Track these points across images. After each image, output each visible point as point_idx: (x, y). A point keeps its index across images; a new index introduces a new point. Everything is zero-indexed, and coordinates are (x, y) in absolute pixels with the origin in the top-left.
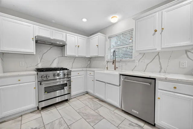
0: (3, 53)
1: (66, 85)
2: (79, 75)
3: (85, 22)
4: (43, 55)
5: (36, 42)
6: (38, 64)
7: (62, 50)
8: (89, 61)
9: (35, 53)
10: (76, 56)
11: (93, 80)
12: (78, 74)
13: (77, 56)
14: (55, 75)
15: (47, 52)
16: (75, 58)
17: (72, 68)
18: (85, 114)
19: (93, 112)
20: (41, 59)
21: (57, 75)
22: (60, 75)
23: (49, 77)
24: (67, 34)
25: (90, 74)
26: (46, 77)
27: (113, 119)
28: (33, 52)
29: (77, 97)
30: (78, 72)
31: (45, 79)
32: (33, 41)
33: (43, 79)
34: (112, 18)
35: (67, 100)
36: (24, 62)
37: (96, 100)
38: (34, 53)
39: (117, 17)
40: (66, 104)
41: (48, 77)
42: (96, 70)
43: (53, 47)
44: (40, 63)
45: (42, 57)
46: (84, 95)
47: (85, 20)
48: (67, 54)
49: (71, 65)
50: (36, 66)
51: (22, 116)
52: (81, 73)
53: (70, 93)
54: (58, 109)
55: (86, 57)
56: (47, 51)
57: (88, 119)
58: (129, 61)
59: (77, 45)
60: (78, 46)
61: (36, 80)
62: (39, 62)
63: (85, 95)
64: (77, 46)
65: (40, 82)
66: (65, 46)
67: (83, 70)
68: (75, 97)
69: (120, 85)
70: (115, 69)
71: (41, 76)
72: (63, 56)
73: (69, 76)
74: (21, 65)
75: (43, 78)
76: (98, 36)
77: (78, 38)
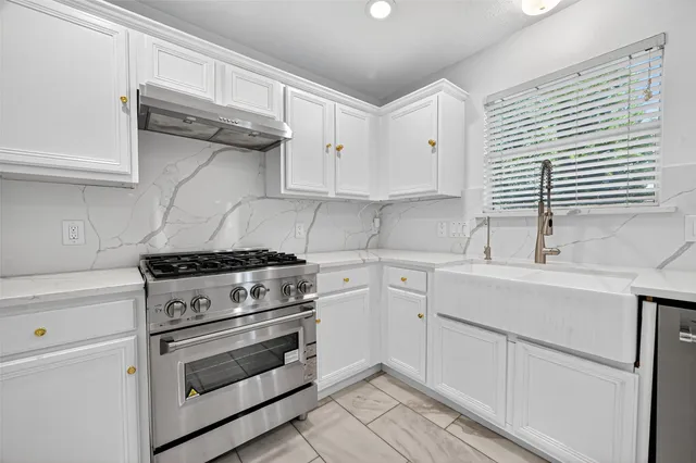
1: (292, 342)
2: (348, 285)
4: (177, 187)
5: (144, 123)
6: (153, 234)
7: (263, 165)
8: (377, 221)
9: (135, 179)
10: (329, 196)
11: (423, 313)
12: (347, 280)
13: (332, 195)
14: (242, 292)
15: (193, 176)
16: (317, 203)
17: (305, 252)
20: (168, 209)
21: (253, 293)
22: (264, 293)
23: (208, 304)
24: (290, 89)
25: (402, 284)
26: (195, 304)
28: (127, 170)
29: (338, 393)
30: (345, 274)
31: (188, 317)
33: (177, 321)
36: (81, 224)
38: (130, 176)
41: (203, 309)
43: (221, 151)
44: (161, 228)
45: (172, 200)
46: (367, 381)
48: (290, 186)
50: (143, 242)
53: (309, 385)
55: (371, 199)
56: (196, 172)
58: (635, 216)
59: (332, 143)
60: (339, 149)
61: (137, 324)
62: (158, 224)
63: (375, 381)
64: (332, 149)
65: (159, 337)
66: (282, 145)
68: (330, 399)
69: (637, 364)
70: (541, 257)
71: (164, 301)
72: (265, 197)
73: (307, 297)
74: (66, 241)
75: (177, 315)
76: (434, 97)
77: (338, 112)
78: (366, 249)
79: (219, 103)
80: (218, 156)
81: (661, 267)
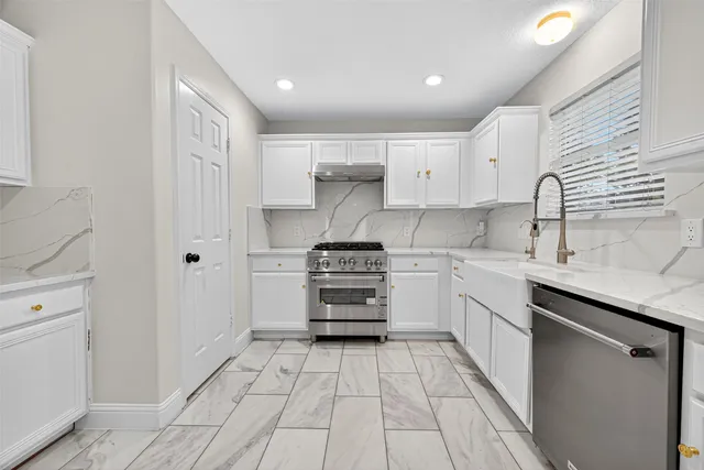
0: (271, 210)
1: (371, 293)
3: (436, 88)
4: (335, 209)
6: (324, 233)
8: (482, 224)
9: (314, 207)
12: (416, 265)
13: (423, 206)
14: (342, 260)
15: (342, 201)
16: (421, 212)
17: (411, 246)
18: (393, 392)
19: (420, 399)
20: (332, 219)
21: (348, 262)
22: (355, 262)
24: (390, 142)
25: (456, 272)
26: (323, 263)
27: (472, 450)
28: (309, 203)
29: (411, 340)
30: (416, 260)
32: (311, 178)
33: (317, 269)
34: (539, 26)
35: (376, 339)
37: (462, 369)
38: (311, 206)
39: (567, 15)
40: (371, 349)
41: (325, 265)
42: (472, 259)
43: (357, 185)
44: (328, 229)
45: (333, 214)
46: (438, 341)
47: (434, 81)
48: (390, 203)
49: (410, 235)
50: (321, 236)
51: (283, 340)
52: (424, 263)
54: (346, 351)
55: (461, 207)
56: (345, 198)
57: (392, 408)
58: (645, 220)
59: (424, 171)
60: (428, 173)
62: (327, 227)
64: (423, 174)
65: (311, 274)
66: (385, 180)
67: (432, 255)
68: (405, 340)
70: (562, 257)
72: (383, 210)
74: (294, 234)
75: (315, 266)
77: (429, 145)
78: (470, 247)
79: (349, 164)
80: (355, 189)
81: (662, 272)
